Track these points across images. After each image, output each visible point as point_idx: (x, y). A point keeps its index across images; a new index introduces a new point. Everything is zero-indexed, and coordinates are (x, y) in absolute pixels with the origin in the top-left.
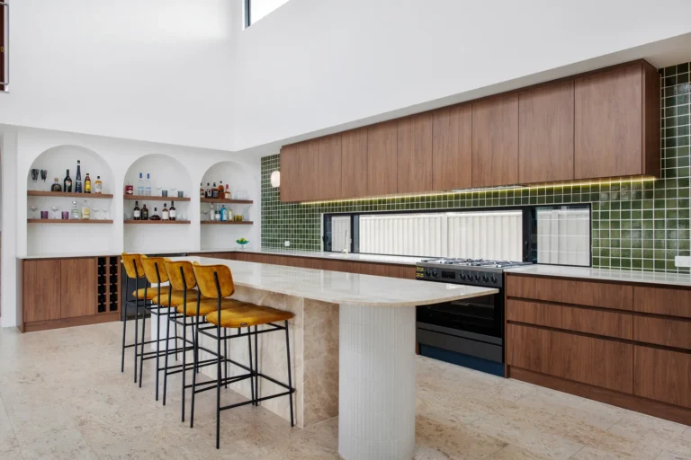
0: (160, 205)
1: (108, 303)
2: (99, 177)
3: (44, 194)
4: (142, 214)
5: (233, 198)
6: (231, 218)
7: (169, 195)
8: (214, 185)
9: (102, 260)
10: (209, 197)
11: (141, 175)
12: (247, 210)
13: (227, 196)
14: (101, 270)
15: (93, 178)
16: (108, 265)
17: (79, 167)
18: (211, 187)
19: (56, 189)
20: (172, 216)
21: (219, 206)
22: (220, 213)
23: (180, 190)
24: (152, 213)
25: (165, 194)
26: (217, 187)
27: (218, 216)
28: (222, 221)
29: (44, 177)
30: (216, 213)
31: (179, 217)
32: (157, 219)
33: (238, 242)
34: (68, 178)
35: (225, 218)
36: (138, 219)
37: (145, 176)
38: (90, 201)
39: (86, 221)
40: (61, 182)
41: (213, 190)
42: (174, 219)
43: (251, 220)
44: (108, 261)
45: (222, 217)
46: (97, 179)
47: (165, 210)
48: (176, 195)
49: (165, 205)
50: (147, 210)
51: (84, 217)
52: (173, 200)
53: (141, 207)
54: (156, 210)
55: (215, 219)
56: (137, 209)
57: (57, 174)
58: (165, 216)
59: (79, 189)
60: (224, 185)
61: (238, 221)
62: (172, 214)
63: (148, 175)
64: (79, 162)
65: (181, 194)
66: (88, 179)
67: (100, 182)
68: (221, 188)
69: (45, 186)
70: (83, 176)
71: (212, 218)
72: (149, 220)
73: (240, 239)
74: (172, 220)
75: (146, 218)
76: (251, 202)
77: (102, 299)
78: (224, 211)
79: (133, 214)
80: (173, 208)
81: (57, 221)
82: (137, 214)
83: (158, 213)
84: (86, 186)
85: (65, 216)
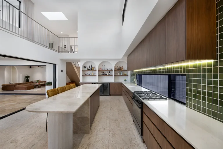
0: (107, 72)
3: (86, 70)
5: (124, 69)
10: (118, 70)
12: (127, 73)
13: (122, 69)
15: (94, 67)
18: (119, 67)
19: (88, 70)
21: (120, 72)
24: (105, 74)
25: (108, 69)
26: (120, 67)
27: (120, 74)
28: (121, 75)
29: (86, 67)
31: (111, 74)
34: (90, 67)
37: (104, 66)
38: (93, 71)
39: (93, 75)
40: (88, 68)
42: (110, 75)
43: (128, 75)
48: (110, 70)
52: (109, 71)
53: (103, 72)
56: (102, 73)
57: (88, 67)
58: (108, 74)
59: (91, 69)
60: (122, 67)
61: (125, 75)
62: (109, 74)
64: (91, 64)
65: (111, 69)
66: (93, 67)
68: (121, 67)
69: (86, 69)
70: (92, 67)
71: (119, 74)
73: (125, 79)
78: (122, 73)
80: (109, 72)
81: (88, 76)
82: (102, 74)
83: (106, 74)
84: (93, 69)
85: (89, 75)
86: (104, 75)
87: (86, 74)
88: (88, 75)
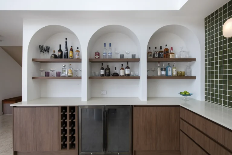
0: (118, 65)
1: (68, 143)
2: (78, 48)
4: (105, 72)
5: (177, 57)
6: (174, 74)
7: (125, 57)
8: (161, 48)
9: (64, 108)
10: (156, 58)
11: (105, 44)
12: (190, 67)
13: (171, 56)
14: (64, 116)
15: (75, 49)
16: (68, 113)
17: (66, 42)
18: (158, 50)
19: (55, 58)
20: (127, 73)
21: (164, 65)
22: (165, 69)
23: (133, 54)
24: (112, 72)
26: (163, 50)
27: (163, 73)
28: (167, 77)
30: (162, 70)
31: (132, 74)
32: (116, 75)
33: (181, 93)
34: (60, 50)
35: (169, 74)
36: (103, 75)
37: (107, 45)
39: (70, 77)
40: (57, 53)
41: (160, 52)
42: (128, 75)
43: (193, 75)
44: (68, 110)
45: (167, 73)
46: (77, 49)
47: (122, 69)
49: (122, 65)
50: (109, 69)
51: (69, 74)
52: (128, 61)
53: (105, 67)
54: (116, 69)
55: (161, 75)
56: (103, 68)
57: (54, 48)
58: (122, 73)
59: (67, 56)
60: (169, 47)
61: (181, 76)
62: (127, 72)
63: (110, 44)
64: (66, 39)
65: (134, 56)
66: (72, 50)
67: (79, 51)
68: (167, 50)
69: (49, 56)
70: (69, 48)
71: (159, 74)
72: (111, 76)
73: (183, 92)
74: (128, 76)
75: (109, 75)
76: (194, 60)
77: (64, 138)
78: (169, 69)
79: (100, 72)
80: (128, 67)
81: (54, 78)
82: (102, 72)
83: (117, 71)
84: (70, 55)
85: (59, 75)
86: (110, 75)
87: (47, 74)
88: (55, 75)
